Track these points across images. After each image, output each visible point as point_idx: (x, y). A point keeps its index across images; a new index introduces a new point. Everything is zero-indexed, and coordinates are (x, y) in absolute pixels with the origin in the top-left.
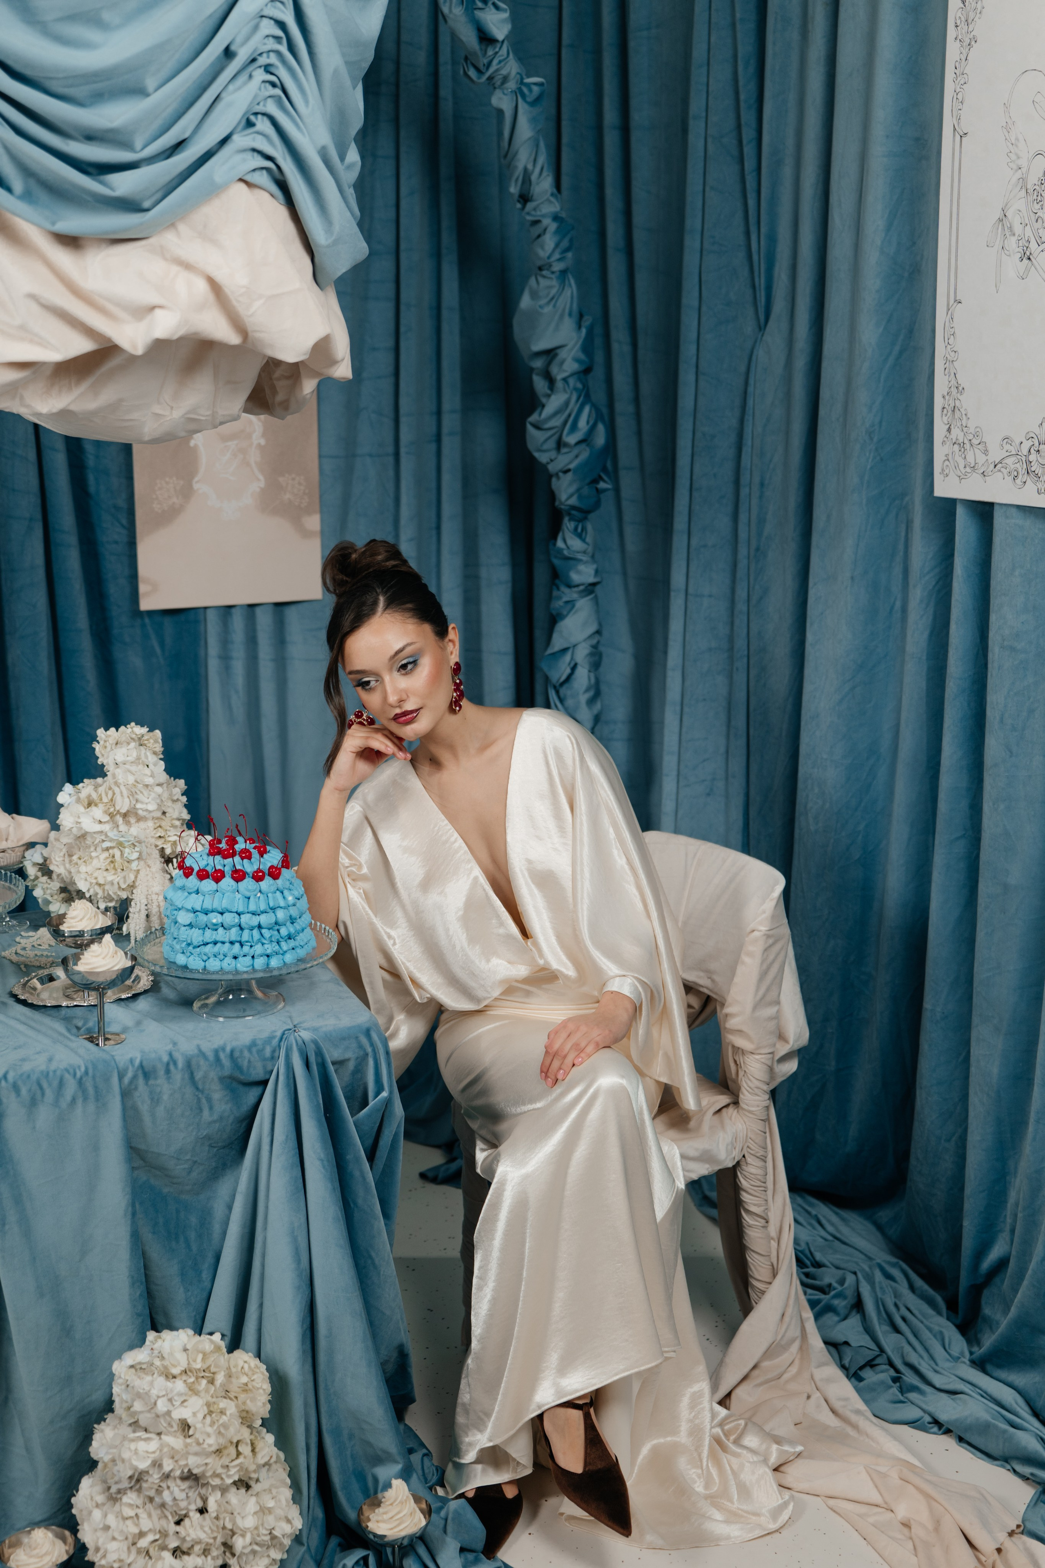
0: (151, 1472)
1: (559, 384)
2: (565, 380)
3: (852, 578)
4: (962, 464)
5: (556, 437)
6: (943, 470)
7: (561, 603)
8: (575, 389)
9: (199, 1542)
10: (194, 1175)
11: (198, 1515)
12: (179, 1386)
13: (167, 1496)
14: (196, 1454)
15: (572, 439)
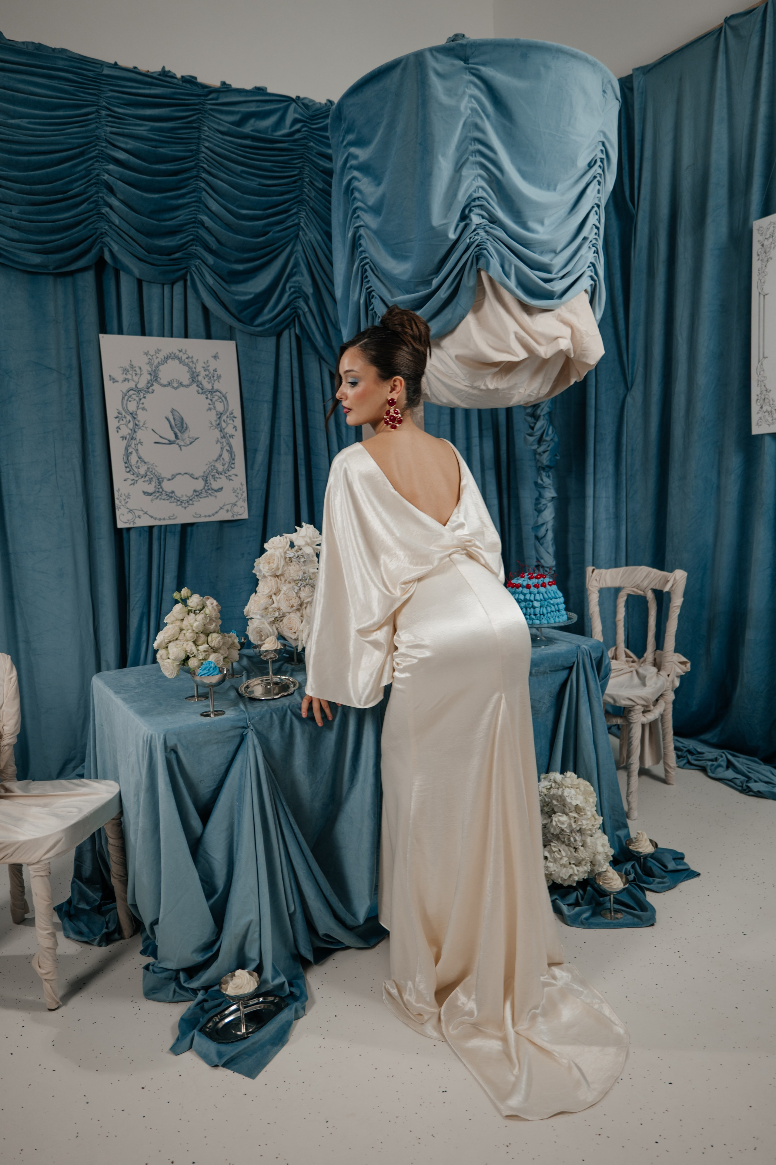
0: (565, 829)
1: (542, 417)
2: (544, 415)
3: (695, 476)
4: (770, 419)
5: (538, 439)
6: (758, 424)
7: (541, 505)
8: (547, 420)
9: (583, 859)
10: (543, 709)
11: (582, 848)
12: (573, 791)
13: (572, 839)
14: (584, 819)
15: (548, 439)
